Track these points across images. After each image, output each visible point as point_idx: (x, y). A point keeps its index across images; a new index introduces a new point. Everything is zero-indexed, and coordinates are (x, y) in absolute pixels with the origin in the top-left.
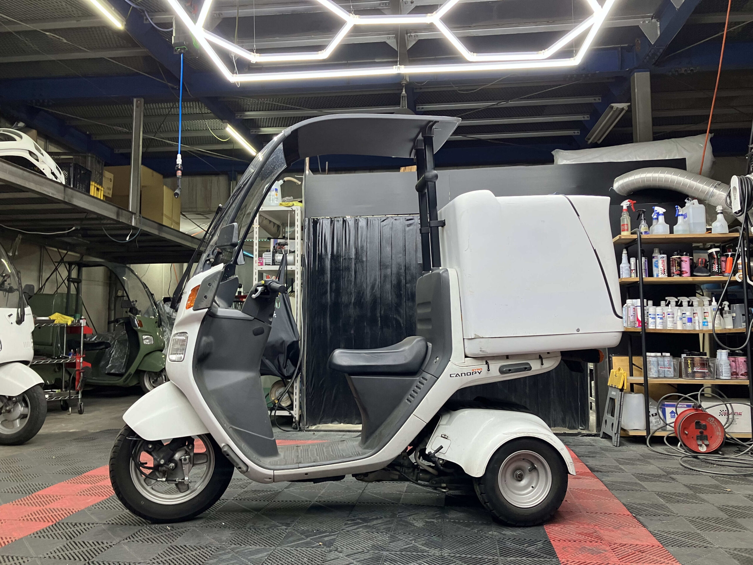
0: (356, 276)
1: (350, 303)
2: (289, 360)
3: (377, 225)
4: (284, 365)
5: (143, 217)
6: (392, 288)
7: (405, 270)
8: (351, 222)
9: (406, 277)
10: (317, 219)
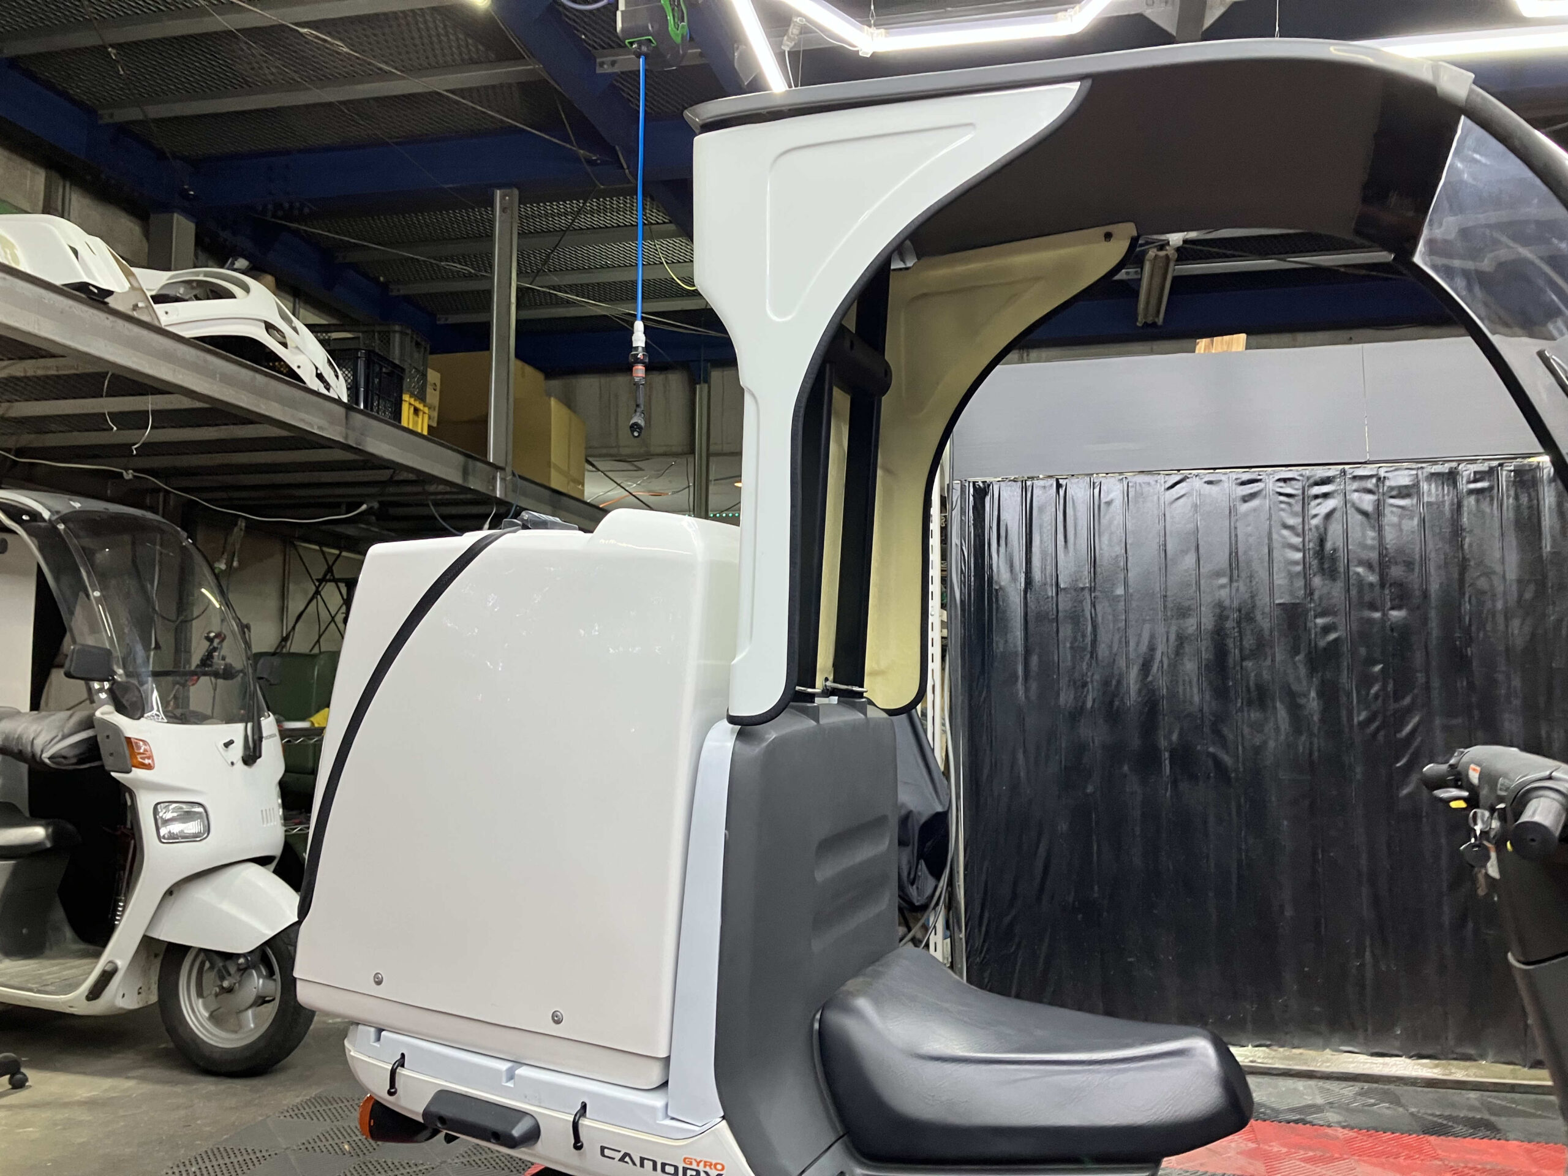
0: (1095, 636)
1: (1082, 709)
2: (922, 862)
3: (1156, 498)
4: (912, 876)
5: (520, 477)
6: (1200, 674)
7: (1239, 623)
8: (1078, 491)
9: (1241, 640)
10: (984, 482)
